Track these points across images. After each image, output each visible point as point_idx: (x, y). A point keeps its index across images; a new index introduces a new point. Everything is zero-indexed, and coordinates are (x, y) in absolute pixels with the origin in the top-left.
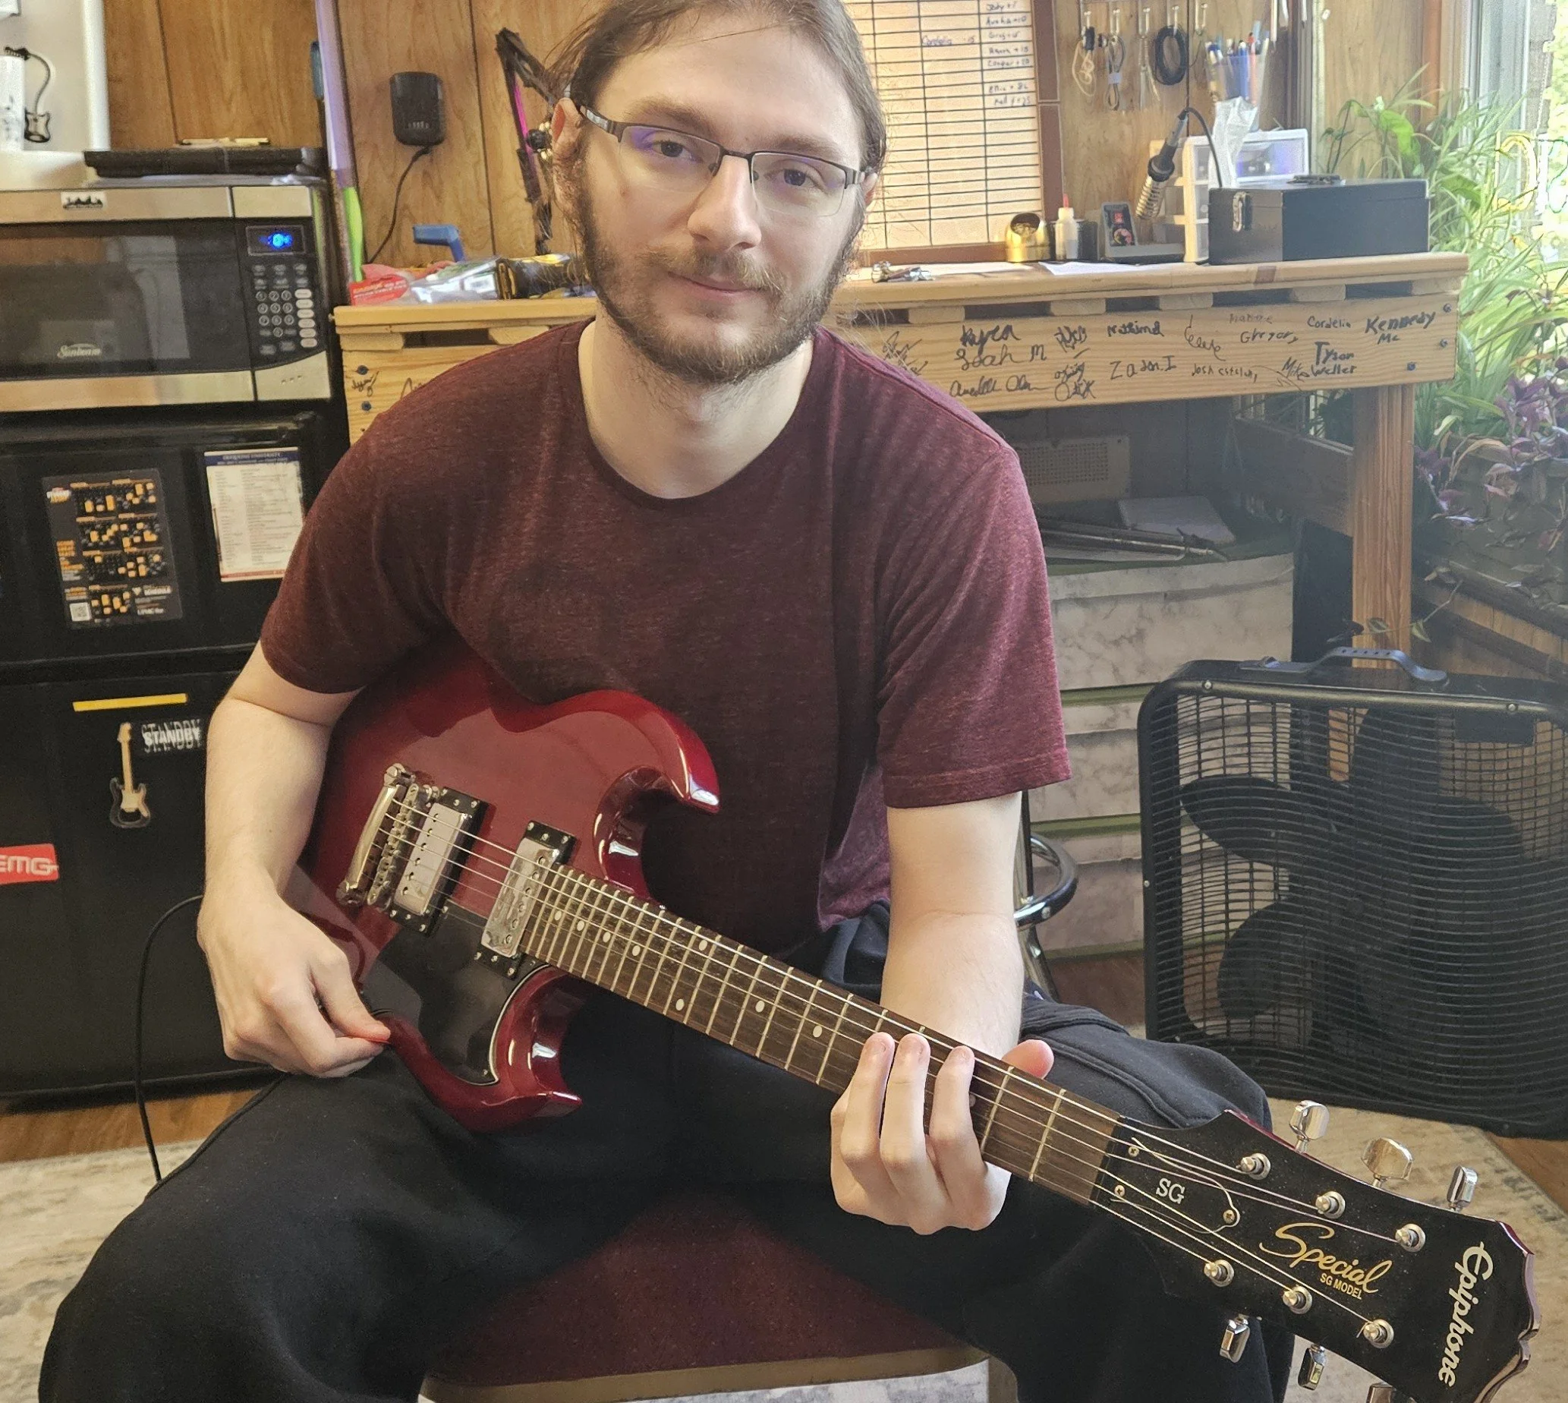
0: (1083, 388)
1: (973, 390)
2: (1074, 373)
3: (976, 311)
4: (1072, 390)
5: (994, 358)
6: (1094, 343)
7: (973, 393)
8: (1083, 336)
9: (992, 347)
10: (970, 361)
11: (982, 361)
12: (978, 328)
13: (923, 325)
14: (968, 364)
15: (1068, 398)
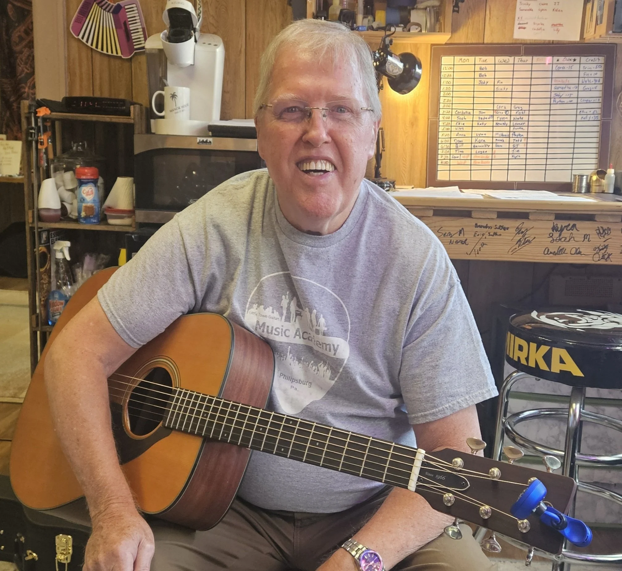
0: (606, 256)
1: (554, 252)
2: (603, 249)
3: (560, 216)
4: (601, 256)
5: (566, 238)
6: (614, 236)
7: (554, 254)
8: (609, 232)
9: (566, 233)
10: (555, 239)
11: (560, 239)
12: (561, 224)
13: (535, 220)
14: (553, 240)
15: (599, 260)
